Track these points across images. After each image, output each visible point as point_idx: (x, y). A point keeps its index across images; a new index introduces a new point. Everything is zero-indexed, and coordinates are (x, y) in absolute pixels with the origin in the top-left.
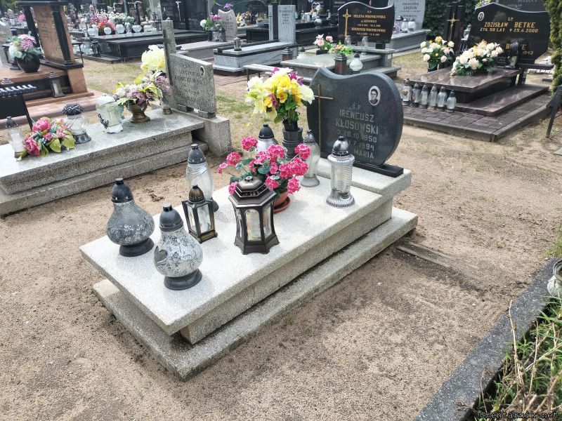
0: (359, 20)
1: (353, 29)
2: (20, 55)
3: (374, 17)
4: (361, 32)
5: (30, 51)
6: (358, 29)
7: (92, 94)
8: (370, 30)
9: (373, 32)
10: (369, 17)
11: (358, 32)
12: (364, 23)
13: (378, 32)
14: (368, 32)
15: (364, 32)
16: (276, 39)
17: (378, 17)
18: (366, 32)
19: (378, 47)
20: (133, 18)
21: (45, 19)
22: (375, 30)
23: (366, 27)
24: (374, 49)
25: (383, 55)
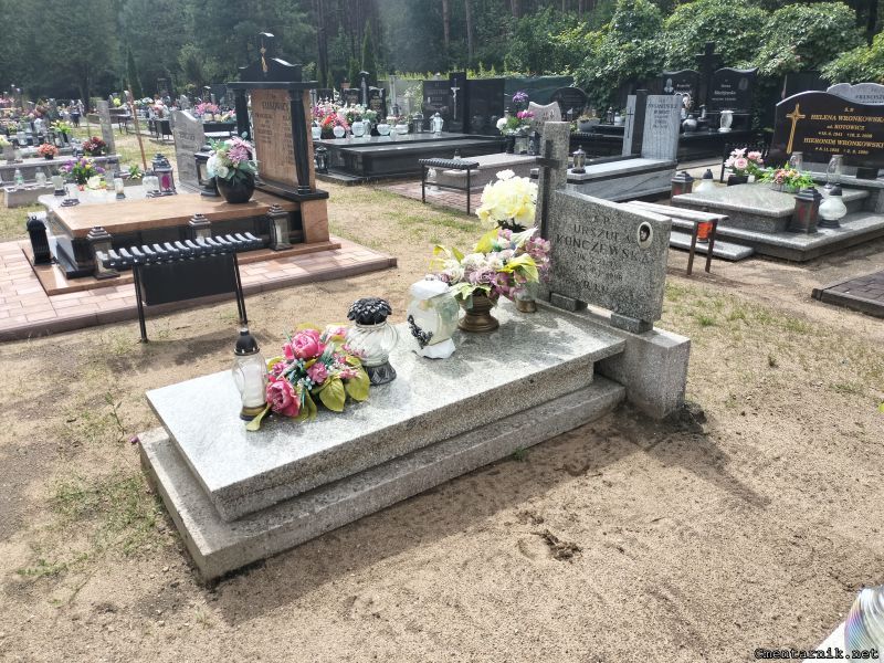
0: (822, 125)
1: (806, 140)
2: (225, 173)
3: (860, 119)
4: (824, 146)
5: (242, 167)
6: (817, 141)
7: (339, 247)
8: (845, 143)
9: (852, 148)
10: (846, 118)
11: (819, 145)
12: (833, 130)
13: (866, 148)
14: (842, 147)
15: (833, 146)
16: (637, 153)
17: (870, 119)
18: (836, 146)
19: (860, 175)
20: (375, 112)
21: (269, 112)
22: (859, 144)
23: (837, 138)
24: (852, 179)
25: (874, 191)
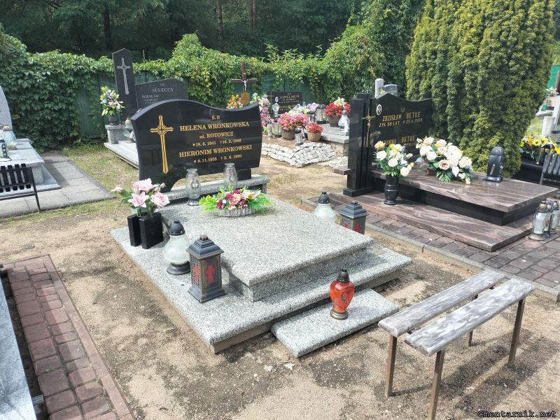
0: (194, 136)
1: (182, 155)
3: (227, 125)
4: (201, 157)
8: (221, 150)
10: (215, 126)
11: (196, 158)
12: (206, 140)
13: (238, 152)
14: (219, 155)
15: (210, 156)
17: (235, 124)
22: (232, 149)
23: (212, 147)
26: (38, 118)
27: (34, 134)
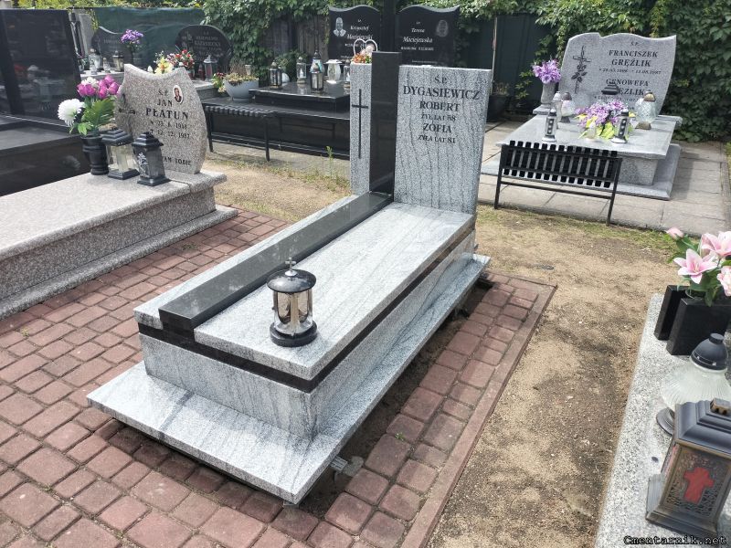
26: (714, 89)
27: (697, 112)
